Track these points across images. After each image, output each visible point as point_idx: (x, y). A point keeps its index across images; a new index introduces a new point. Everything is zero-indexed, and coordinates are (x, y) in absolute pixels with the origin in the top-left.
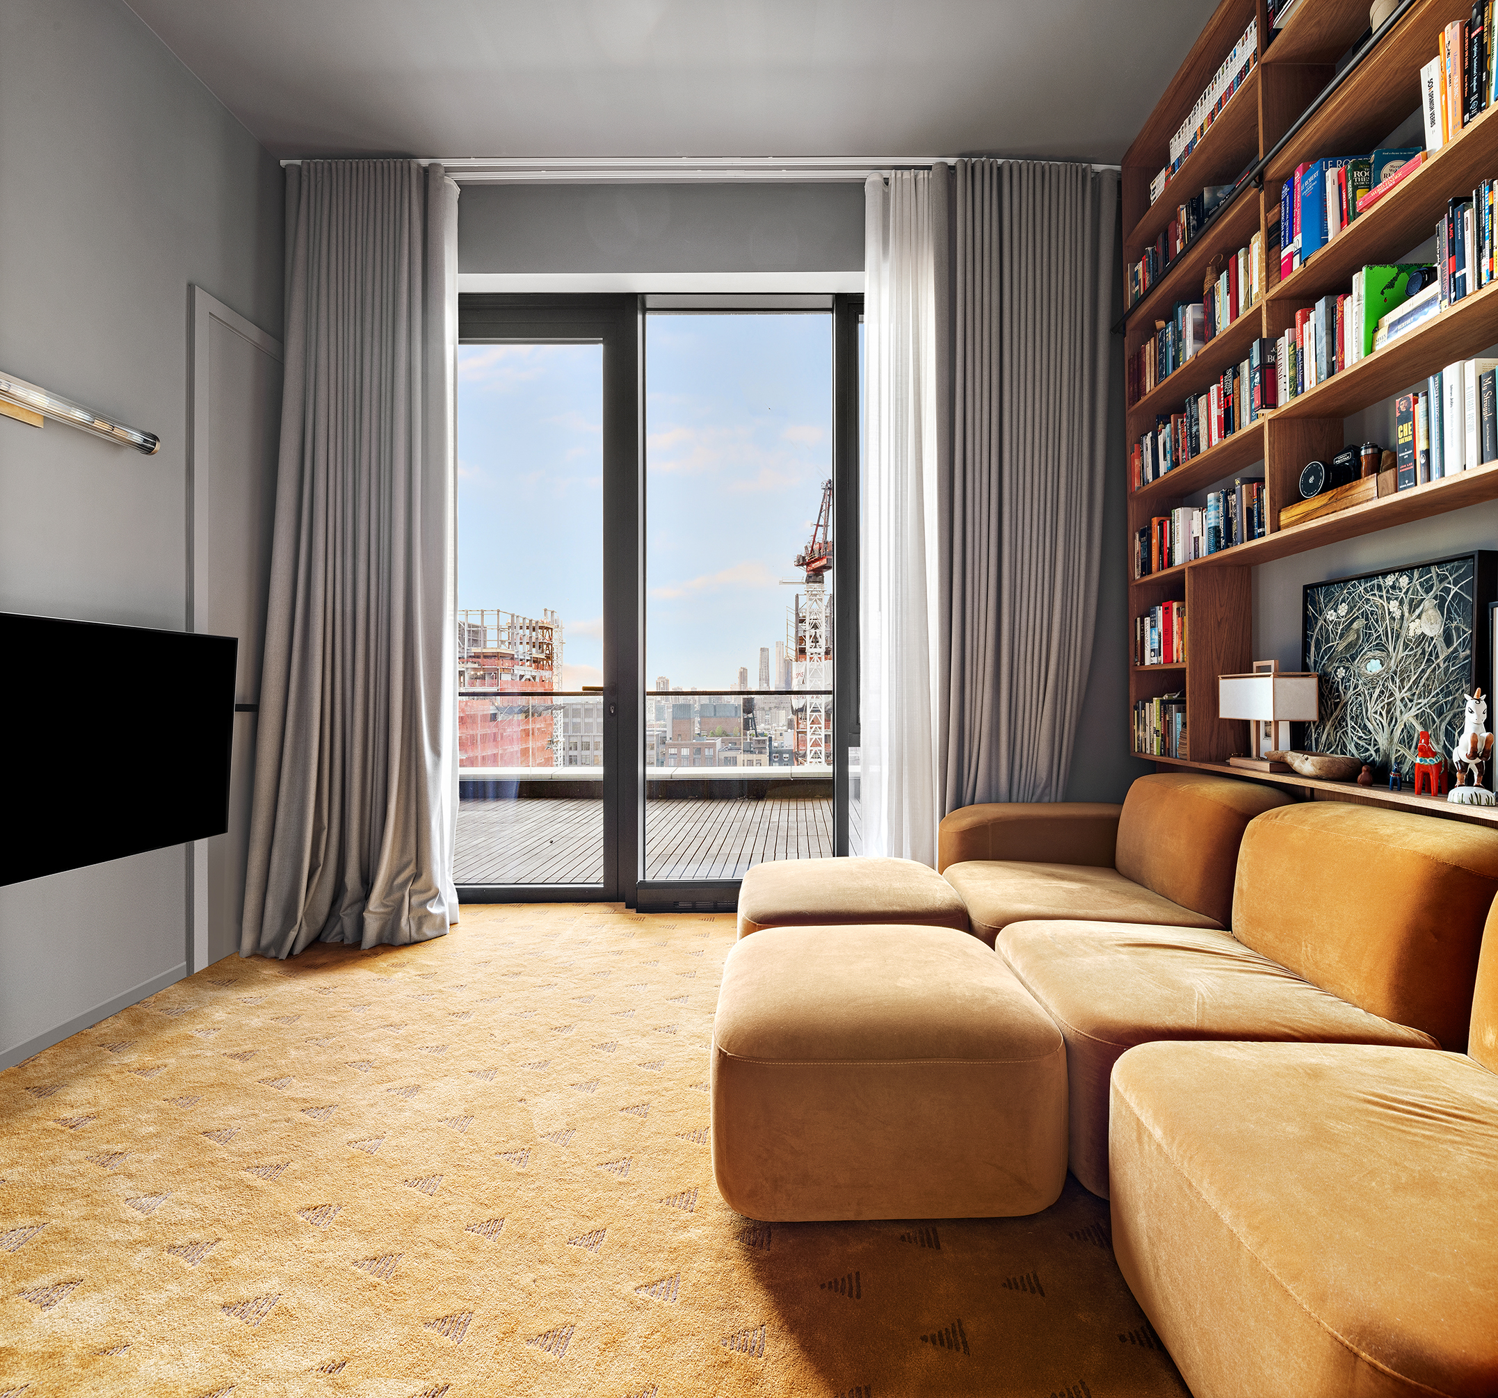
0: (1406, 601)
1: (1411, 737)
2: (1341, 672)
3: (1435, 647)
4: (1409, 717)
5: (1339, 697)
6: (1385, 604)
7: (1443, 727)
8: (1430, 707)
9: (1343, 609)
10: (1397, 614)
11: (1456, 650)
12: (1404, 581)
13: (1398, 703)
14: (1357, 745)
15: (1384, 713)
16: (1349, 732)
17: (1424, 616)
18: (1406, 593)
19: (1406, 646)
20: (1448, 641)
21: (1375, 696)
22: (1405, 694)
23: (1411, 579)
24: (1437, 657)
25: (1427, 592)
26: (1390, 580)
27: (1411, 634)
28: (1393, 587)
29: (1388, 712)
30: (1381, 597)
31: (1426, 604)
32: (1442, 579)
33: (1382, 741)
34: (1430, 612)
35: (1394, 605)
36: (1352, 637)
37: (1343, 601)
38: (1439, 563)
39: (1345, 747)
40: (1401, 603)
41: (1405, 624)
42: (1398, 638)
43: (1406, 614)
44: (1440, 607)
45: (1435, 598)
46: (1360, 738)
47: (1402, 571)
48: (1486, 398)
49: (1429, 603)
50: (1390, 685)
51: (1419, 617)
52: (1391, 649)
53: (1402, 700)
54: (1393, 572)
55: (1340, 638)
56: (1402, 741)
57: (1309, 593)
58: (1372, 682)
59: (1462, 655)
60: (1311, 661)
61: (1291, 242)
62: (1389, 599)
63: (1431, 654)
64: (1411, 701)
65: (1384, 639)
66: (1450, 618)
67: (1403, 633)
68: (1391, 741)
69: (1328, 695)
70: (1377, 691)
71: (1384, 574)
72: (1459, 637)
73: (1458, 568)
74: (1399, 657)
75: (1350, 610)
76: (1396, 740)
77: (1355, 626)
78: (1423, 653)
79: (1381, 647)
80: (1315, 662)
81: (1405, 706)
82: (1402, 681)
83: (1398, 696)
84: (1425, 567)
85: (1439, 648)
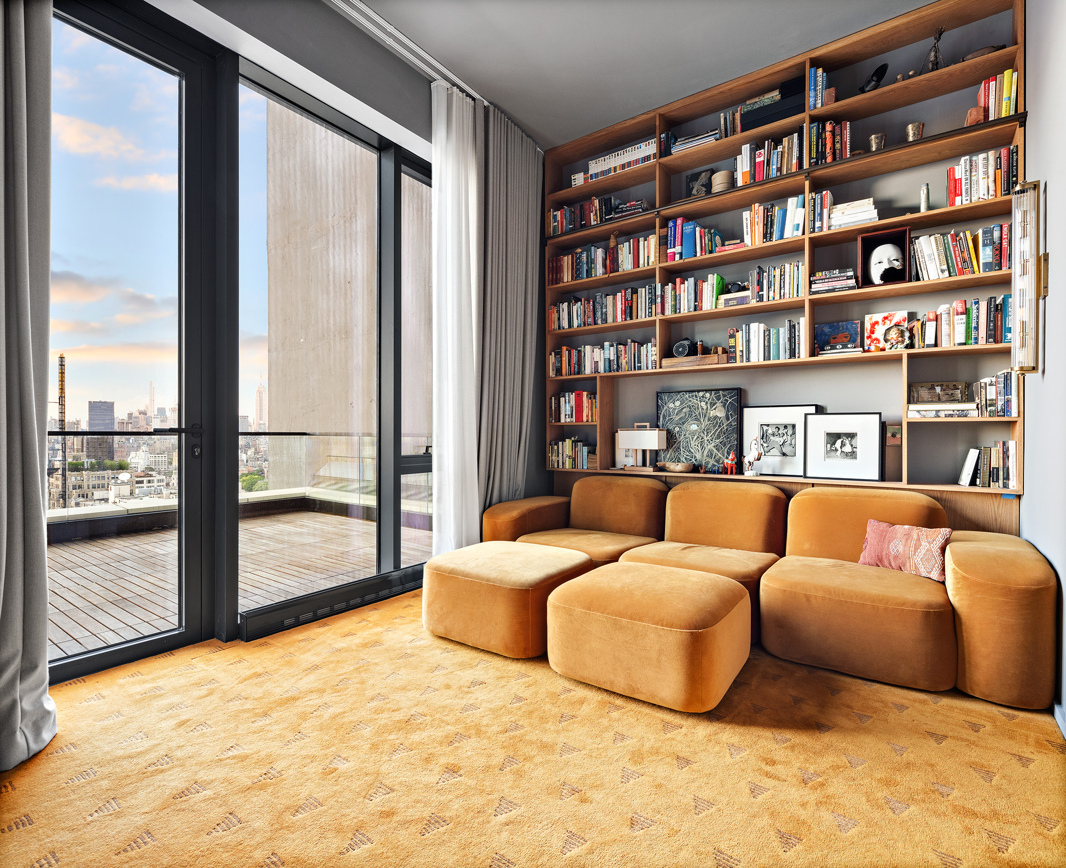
0: (709, 403)
1: (712, 454)
2: (677, 429)
3: (722, 421)
4: (711, 446)
5: (676, 439)
6: (699, 403)
7: (726, 450)
8: (720, 443)
9: (678, 403)
10: (705, 407)
11: (731, 422)
12: (708, 395)
13: (706, 441)
14: (686, 459)
15: (699, 445)
16: (682, 454)
17: (717, 409)
18: (709, 400)
19: (709, 420)
20: (728, 419)
21: (695, 439)
22: (708, 438)
23: (711, 395)
24: (723, 424)
25: (718, 400)
26: (701, 394)
27: (711, 415)
28: (703, 397)
29: (701, 445)
30: (697, 400)
31: (718, 405)
32: (724, 396)
33: (698, 456)
34: (720, 408)
35: (703, 404)
36: (682, 415)
37: (678, 400)
38: (723, 390)
39: (680, 459)
40: (707, 403)
41: (709, 411)
42: (705, 416)
43: (709, 408)
44: (724, 406)
45: (722, 403)
46: (687, 455)
47: (707, 391)
48: (766, 338)
49: (719, 404)
50: (702, 434)
51: (715, 409)
52: (702, 421)
53: (708, 440)
54: (703, 391)
55: (677, 415)
56: (708, 456)
57: (658, 395)
58: (693, 433)
59: (733, 424)
60: (660, 424)
61: (674, 247)
62: (701, 401)
63: (720, 423)
64: (712, 441)
65: (699, 416)
66: (728, 411)
67: (708, 415)
68: (703, 456)
69: (671, 439)
70: (696, 437)
71: (699, 391)
72: (732, 418)
73: (731, 393)
74: (706, 424)
75: (682, 404)
76: (705, 456)
77: (684, 410)
78: (717, 423)
79: (697, 419)
80: (663, 425)
81: (709, 442)
82: (707, 433)
83: (705, 438)
84: (717, 390)
85: (723, 421)
